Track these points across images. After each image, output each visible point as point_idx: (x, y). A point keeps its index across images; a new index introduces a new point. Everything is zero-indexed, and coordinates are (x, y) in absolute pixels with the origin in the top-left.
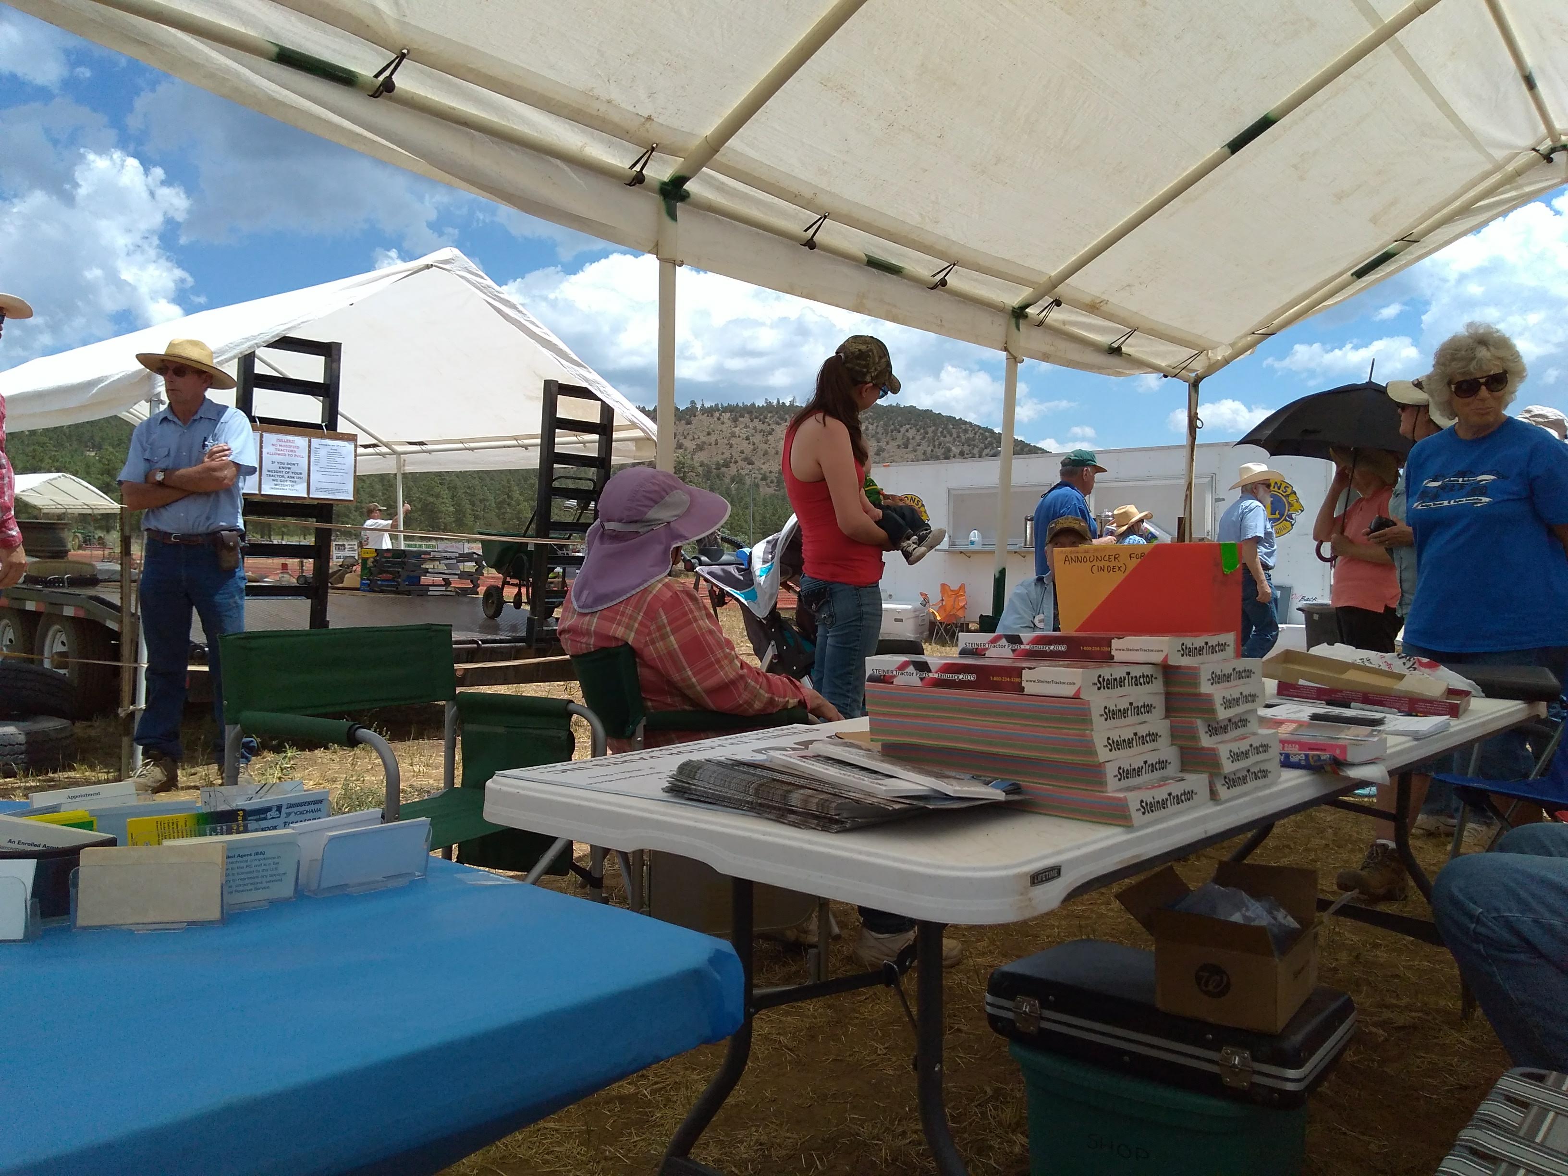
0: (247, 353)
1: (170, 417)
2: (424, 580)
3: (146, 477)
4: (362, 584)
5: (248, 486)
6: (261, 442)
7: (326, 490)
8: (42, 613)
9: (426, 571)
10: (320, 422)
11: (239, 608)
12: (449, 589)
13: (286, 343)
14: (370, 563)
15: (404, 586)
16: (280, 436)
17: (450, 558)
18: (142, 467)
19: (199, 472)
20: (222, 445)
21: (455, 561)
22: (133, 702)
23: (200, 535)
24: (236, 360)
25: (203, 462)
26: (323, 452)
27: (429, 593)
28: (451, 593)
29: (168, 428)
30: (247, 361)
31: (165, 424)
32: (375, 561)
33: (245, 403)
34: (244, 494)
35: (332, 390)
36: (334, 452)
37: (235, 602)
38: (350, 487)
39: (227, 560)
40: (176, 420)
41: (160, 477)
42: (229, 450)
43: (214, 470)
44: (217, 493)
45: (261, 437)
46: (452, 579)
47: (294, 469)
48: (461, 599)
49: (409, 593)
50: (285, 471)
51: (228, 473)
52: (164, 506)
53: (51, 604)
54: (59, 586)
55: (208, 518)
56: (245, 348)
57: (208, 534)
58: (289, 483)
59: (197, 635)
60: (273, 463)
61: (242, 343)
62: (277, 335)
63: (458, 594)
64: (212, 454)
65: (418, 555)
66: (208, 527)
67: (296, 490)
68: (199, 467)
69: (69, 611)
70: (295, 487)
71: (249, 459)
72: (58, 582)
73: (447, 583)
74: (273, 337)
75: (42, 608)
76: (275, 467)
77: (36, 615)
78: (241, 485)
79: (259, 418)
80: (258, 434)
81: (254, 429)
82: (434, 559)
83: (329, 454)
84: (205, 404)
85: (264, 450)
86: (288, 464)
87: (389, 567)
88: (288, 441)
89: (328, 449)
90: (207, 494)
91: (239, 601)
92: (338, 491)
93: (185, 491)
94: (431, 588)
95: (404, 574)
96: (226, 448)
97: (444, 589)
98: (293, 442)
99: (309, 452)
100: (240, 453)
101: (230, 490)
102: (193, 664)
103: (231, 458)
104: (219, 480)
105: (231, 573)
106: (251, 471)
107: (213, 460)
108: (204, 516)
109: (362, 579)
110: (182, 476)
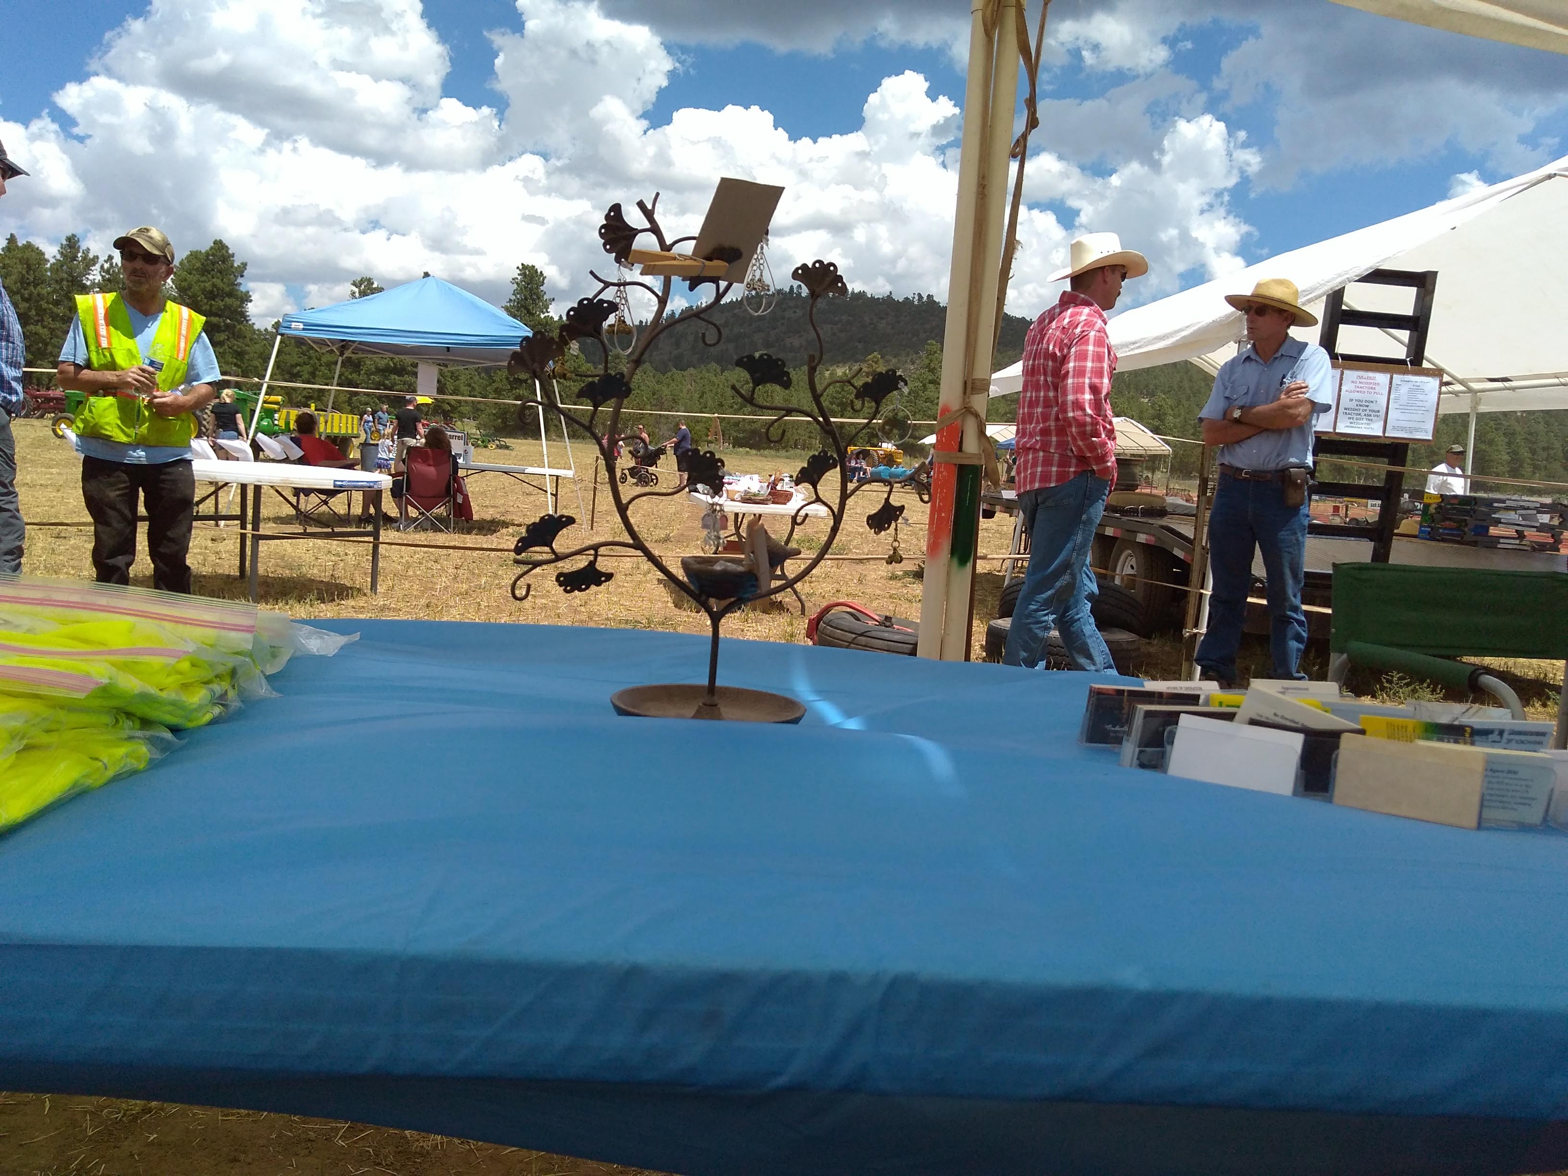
0: (1337, 288)
1: (1253, 356)
2: (1493, 531)
3: (1225, 414)
4: (1421, 531)
5: (1323, 424)
6: (1341, 379)
7: (1403, 429)
8: (1117, 538)
9: (1498, 522)
10: (1404, 357)
11: (1299, 545)
12: (1524, 542)
13: (1379, 276)
14: (1432, 510)
15: (1470, 536)
16: (1361, 373)
17: (1528, 508)
18: (1222, 404)
19: (1275, 410)
20: (1299, 381)
21: (1535, 512)
22: (1196, 625)
23: (1270, 472)
24: (1325, 298)
25: (1279, 399)
26: (1404, 389)
27: (1499, 546)
28: (1525, 548)
29: (1251, 367)
30: (1336, 297)
31: (1247, 364)
32: (1439, 507)
33: (1328, 341)
34: (1316, 432)
35: (1421, 322)
36: (1418, 388)
37: (1297, 540)
38: (1430, 426)
39: (1293, 497)
40: (1258, 359)
41: (1237, 414)
42: (1306, 387)
43: (1289, 407)
44: (1289, 430)
45: (1342, 374)
46: (1527, 532)
47: (1372, 406)
48: (1537, 554)
49: (1474, 544)
50: (1363, 409)
51: (1302, 410)
52: (1238, 442)
53: (1127, 531)
54: (1134, 516)
55: (1279, 455)
56: (1335, 285)
57: (1276, 471)
58: (1365, 421)
59: (1258, 569)
60: (1351, 400)
61: (1334, 279)
62: (1371, 268)
63: (1534, 549)
64: (1289, 391)
65: (1489, 503)
66: (1278, 464)
67: (1372, 429)
68: (1274, 405)
69: (1142, 538)
70: (1371, 426)
71: (1325, 396)
72: (1134, 512)
73: (1521, 535)
74: (1367, 270)
75: (1119, 534)
76: (1353, 405)
77: (1113, 539)
78: (1314, 422)
79: (1342, 355)
80: (1338, 372)
81: (1334, 366)
82: (1508, 509)
83: (1410, 390)
84: (1287, 342)
85: (1344, 388)
86: (1366, 401)
87: (1453, 514)
88: (1368, 378)
89: (1410, 385)
90: (1279, 431)
91: (1301, 538)
92: (1417, 430)
93: (1259, 427)
94: (1502, 541)
95: (1472, 523)
96: (1303, 385)
97: (1517, 542)
98: (1374, 378)
99: (1390, 388)
100: (1316, 391)
101: (1302, 427)
102: (1252, 596)
103: (1307, 396)
104: (1293, 418)
105: (1295, 510)
106: (1326, 408)
107: (1289, 397)
108: (1275, 454)
109: (1421, 526)
110: (1258, 412)
